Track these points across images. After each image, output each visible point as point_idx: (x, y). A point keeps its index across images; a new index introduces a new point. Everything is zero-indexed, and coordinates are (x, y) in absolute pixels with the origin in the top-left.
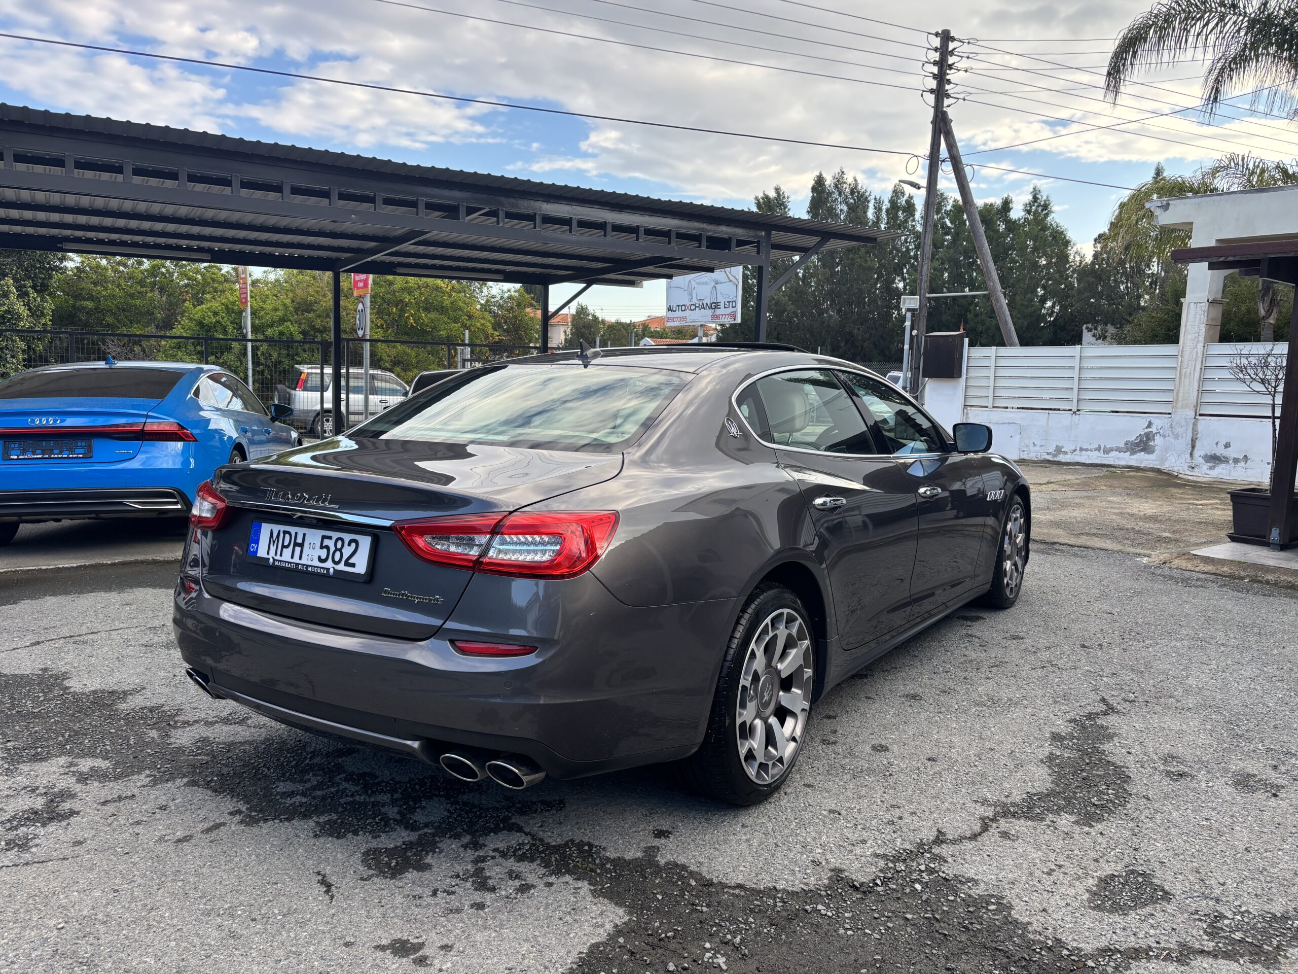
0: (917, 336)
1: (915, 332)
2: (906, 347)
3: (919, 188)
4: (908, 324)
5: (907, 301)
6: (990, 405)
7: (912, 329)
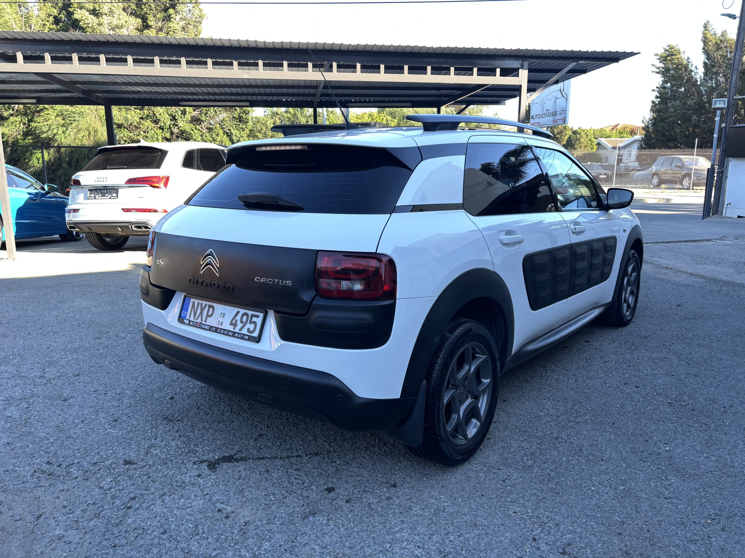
0: (725, 127)
1: (723, 125)
2: (715, 136)
3: (735, 18)
4: (717, 119)
5: (718, 102)
7: (721, 122)
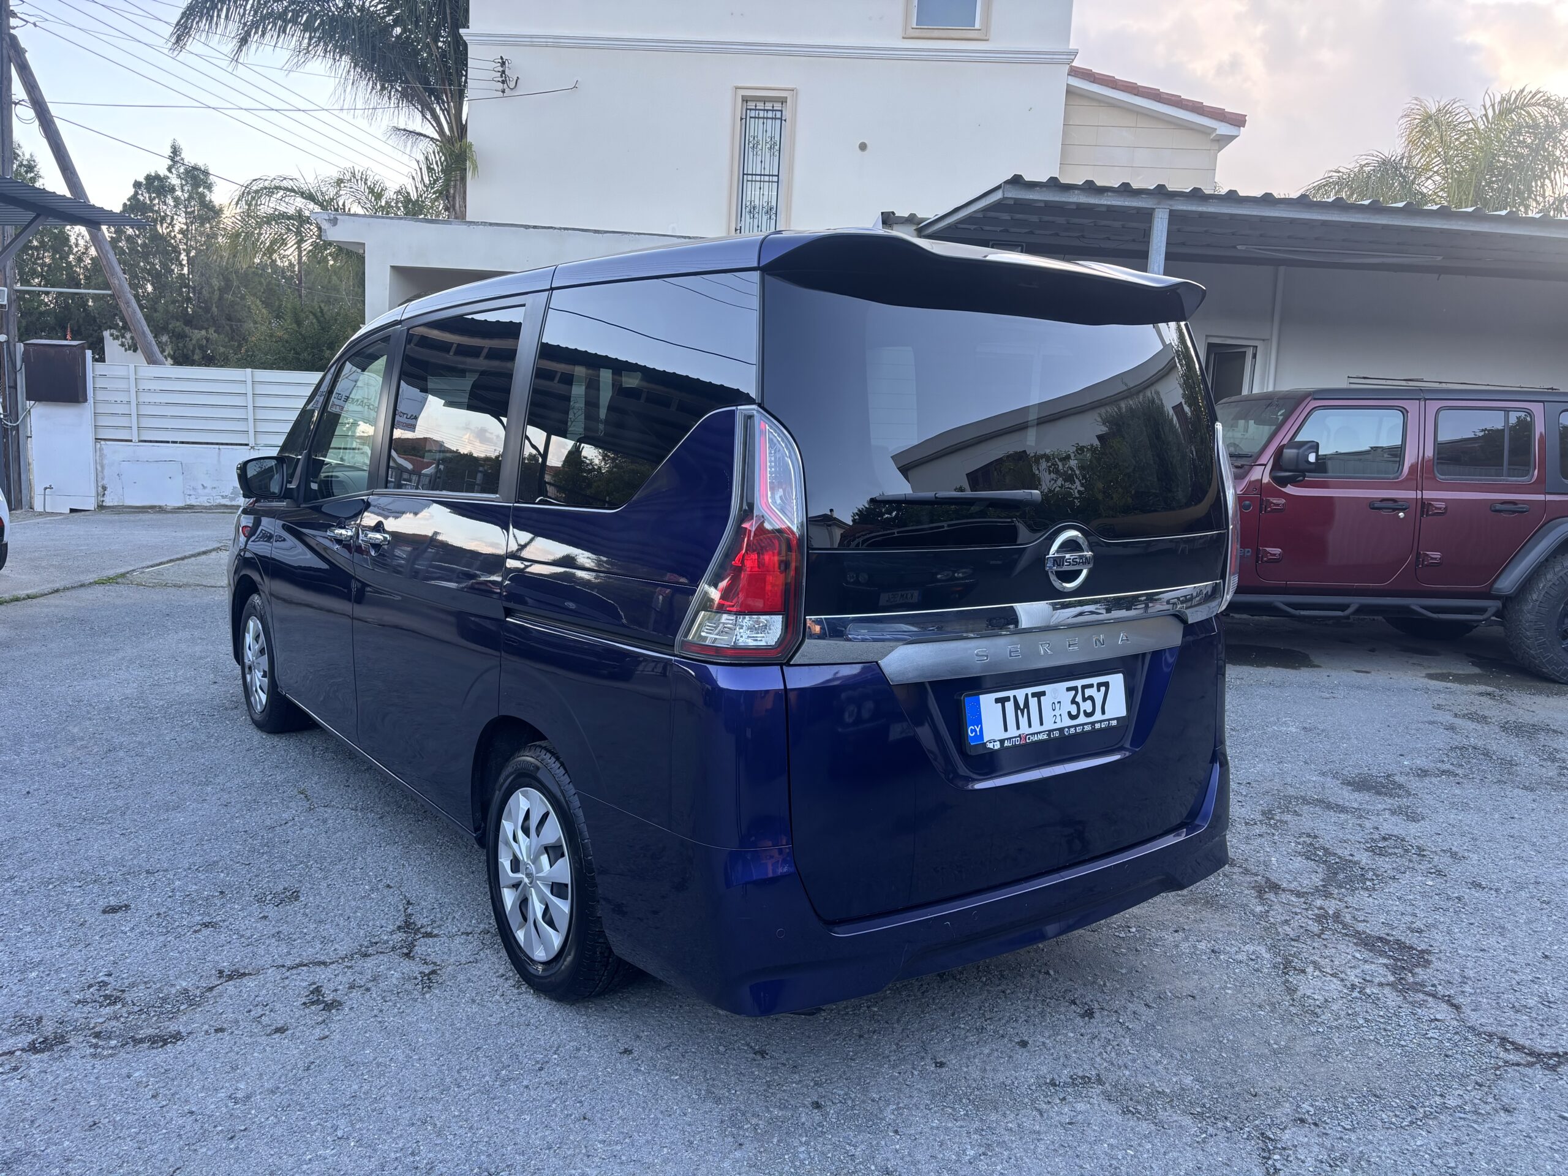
0: (7, 342)
1: (4, 337)
6: (135, 438)
